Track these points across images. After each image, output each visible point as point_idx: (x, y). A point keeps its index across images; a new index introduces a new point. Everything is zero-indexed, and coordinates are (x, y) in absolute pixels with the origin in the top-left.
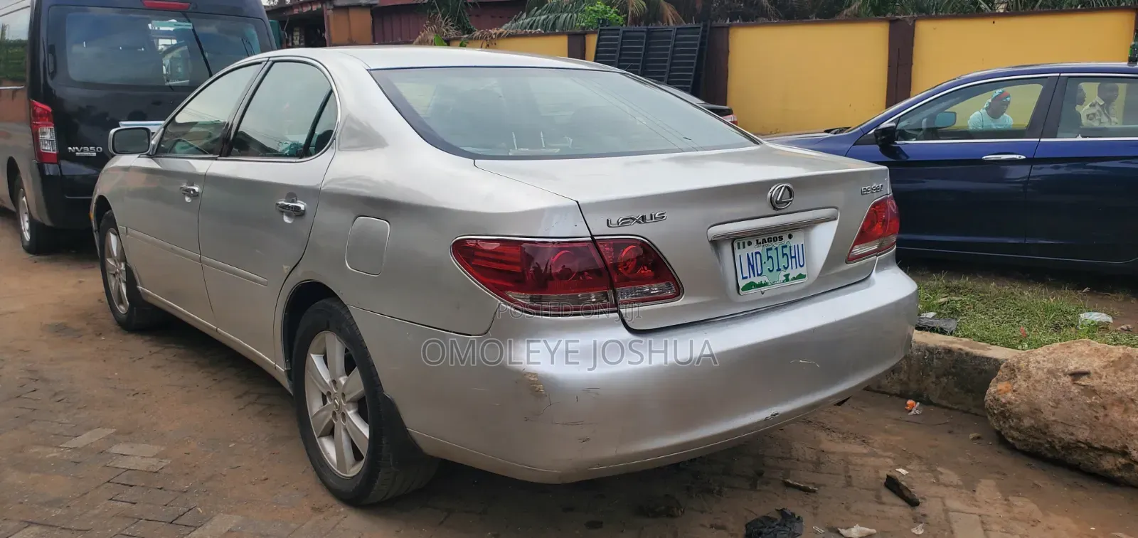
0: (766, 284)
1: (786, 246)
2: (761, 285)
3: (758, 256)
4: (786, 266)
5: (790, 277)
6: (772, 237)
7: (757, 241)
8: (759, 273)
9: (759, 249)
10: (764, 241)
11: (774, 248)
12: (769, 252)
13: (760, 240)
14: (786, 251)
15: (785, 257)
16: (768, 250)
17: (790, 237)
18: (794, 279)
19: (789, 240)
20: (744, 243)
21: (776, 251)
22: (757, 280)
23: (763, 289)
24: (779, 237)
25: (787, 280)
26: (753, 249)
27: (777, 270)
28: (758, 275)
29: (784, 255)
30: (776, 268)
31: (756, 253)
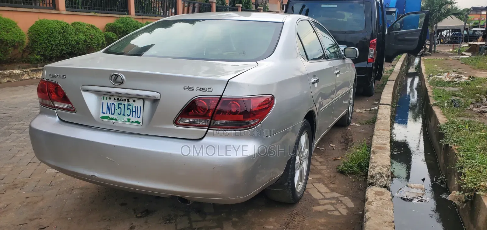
0: (116, 120)
1: (131, 105)
2: (112, 119)
3: (113, 105)
4: (129, 115)
5: (131, 121)
6: (123, 99)
7: (114, 98)
8: (113, 113)
9: (115, 102)
10: (118, 99)
11: (123, 104)
12: (120, 105)
13: (116, 98)
14: (130, 107)
15: (129, 110)
16: (119, 104)
17: (134, 101)
18: (132, 122)
19: (133, 103)
20: (107, 98)
21: (124, 106)
22: (111, 116)
23: (114, 121)
24: (128, 100)
25: (129, 121)
26: (112, 101)
27: (123, 115)
28: (112, 114)
29: (128, 109)
30: (122, 113)
31: (113, 104)
